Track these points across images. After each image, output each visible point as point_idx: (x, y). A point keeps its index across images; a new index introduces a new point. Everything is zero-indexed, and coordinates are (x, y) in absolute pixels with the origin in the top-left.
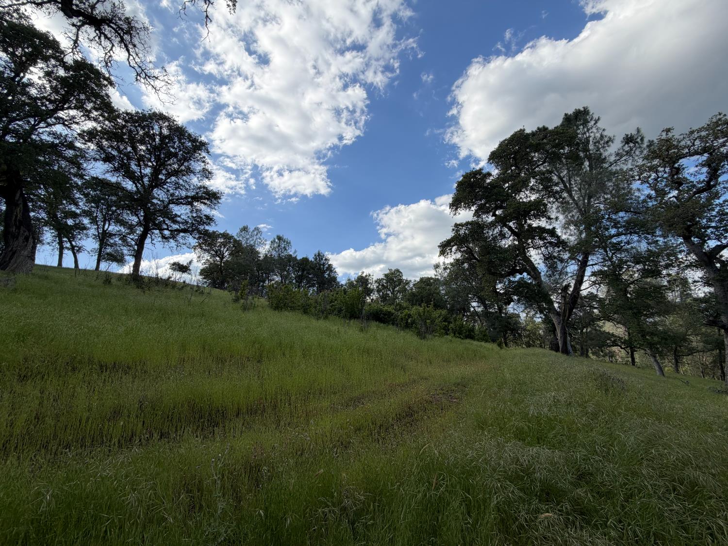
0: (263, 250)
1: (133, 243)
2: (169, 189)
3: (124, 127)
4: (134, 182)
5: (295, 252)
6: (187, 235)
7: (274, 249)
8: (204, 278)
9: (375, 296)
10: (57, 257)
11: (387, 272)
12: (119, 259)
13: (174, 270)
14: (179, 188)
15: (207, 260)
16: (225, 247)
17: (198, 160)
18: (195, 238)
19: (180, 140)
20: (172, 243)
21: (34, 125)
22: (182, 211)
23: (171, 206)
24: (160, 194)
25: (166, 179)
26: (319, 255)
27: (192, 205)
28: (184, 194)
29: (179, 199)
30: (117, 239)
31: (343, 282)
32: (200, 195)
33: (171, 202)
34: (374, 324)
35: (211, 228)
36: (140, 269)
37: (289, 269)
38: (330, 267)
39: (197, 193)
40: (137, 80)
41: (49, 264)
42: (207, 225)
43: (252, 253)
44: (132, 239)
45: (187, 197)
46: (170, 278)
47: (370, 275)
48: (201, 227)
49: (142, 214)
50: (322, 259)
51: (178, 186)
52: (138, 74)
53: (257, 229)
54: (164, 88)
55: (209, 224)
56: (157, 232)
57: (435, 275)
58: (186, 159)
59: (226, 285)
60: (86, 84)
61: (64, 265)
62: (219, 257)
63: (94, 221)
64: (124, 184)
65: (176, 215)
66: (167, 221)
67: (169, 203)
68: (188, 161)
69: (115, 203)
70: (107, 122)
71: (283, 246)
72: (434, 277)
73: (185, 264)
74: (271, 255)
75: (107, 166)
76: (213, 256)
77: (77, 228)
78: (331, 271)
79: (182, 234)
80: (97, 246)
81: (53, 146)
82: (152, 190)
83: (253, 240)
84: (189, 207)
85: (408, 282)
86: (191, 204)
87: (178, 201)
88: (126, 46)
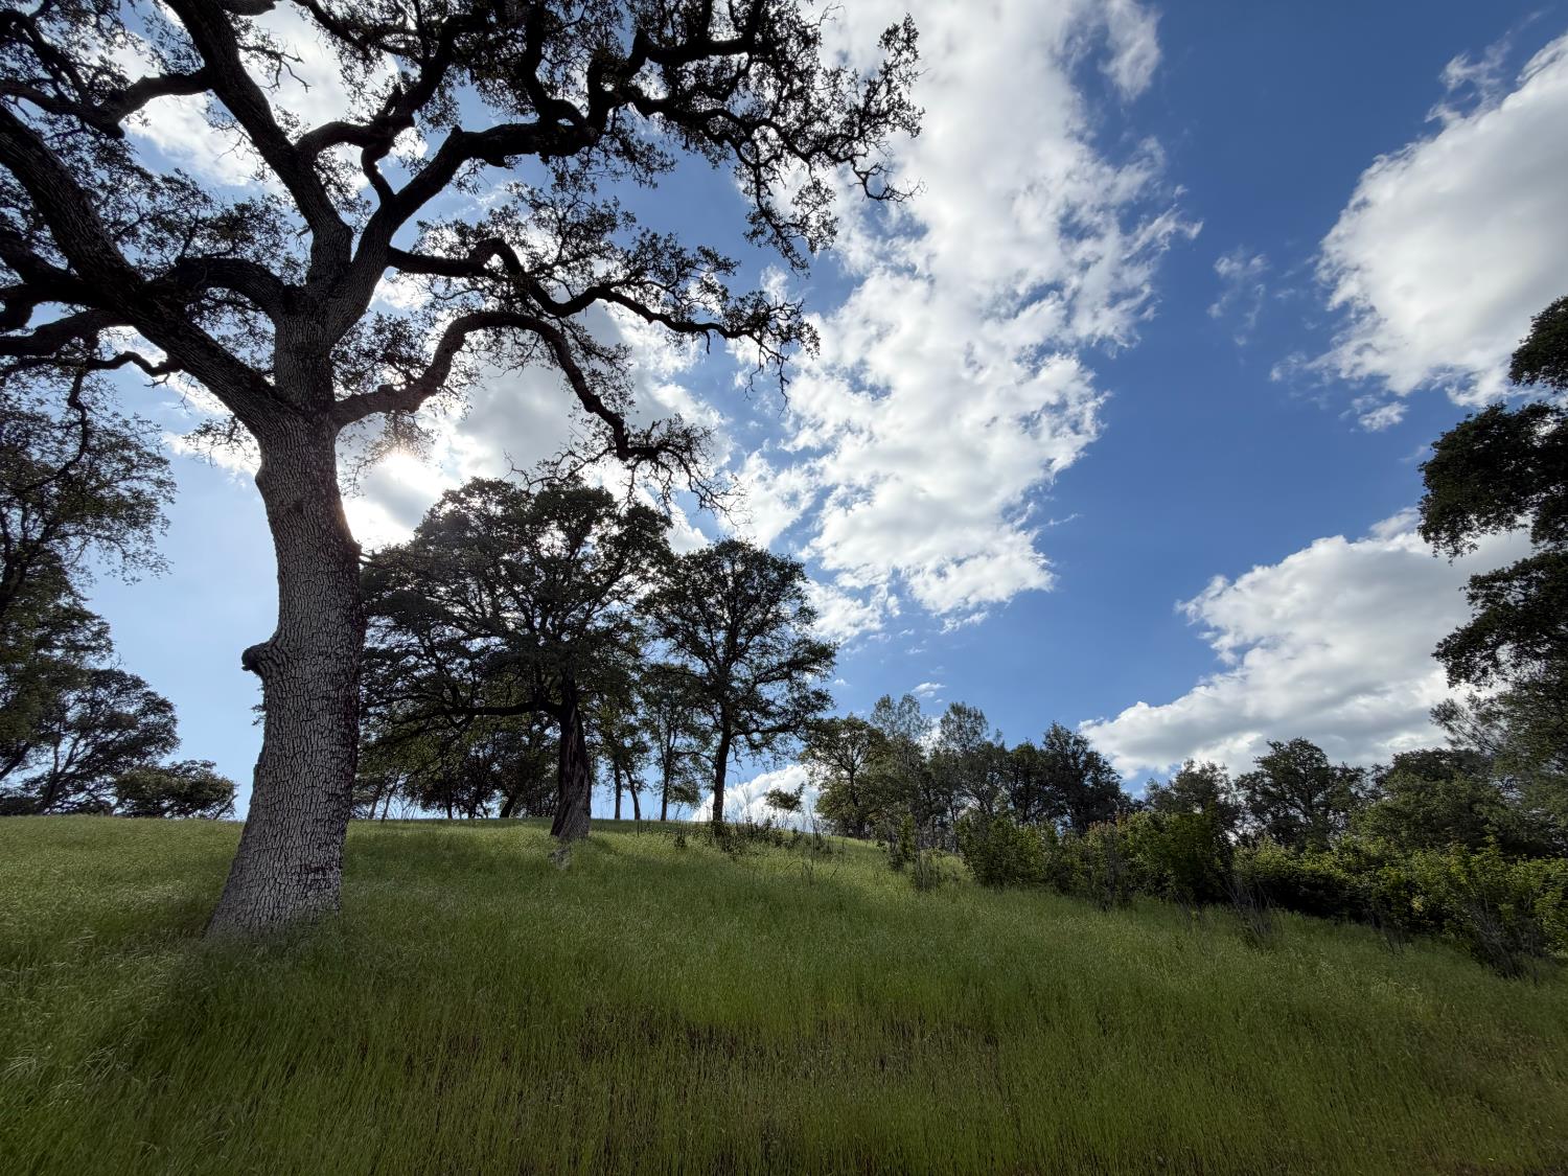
0: (930, 741)
1: (710, 764)
2: (754, 657)
3: (687, 577)
4: (704, 660)
5: (999, 735)
6: (789, 734)
7: (949, 736)
8: (825, 817)
9: (1248, 826)
10: (614, 803)
11: (1268, 752)
12: (692, 798)
13: (775, 805)
14: (766, 652)
15: (826, 778)
16: (853, 747)
17: (790, 598)
18: (801, 739)
19: (760, 571)
20: (767, 753)
21: (590, 610)
22: (775, 693)
23: (759, 686)
24: (740, 670)
25: (747, 643)
26: (1057, 734)
27: (791, 678)
28: (775, 660)
29: (769, 672)
30: (686, 760)
31: (1139, 794)
32: (800, 657)
33: (759, 680)
34: (1286, 921)
35: (825, 716)
36: (724, 814)
37: (992, 777)
38: (1093, 760)
39: (796, 654)
40: (701, 506)
41: (605, 817)
42: (819, 710)
43: (906, 751)
44: (708, 758)
45: (781, 665)
46: (769, 823)
47: (1214, 768)
48: (810, 717)
49: (719, 711)
50: (1067, 743)
51: (765, 650)
52: (703, 499)
53: (908, 699)
54: (737, 503)
55: (823, 707)
56: (741, 737)
57: (1453, 743)
58: (773, 601)
59: (867, 828)
60: (640, 535)
61: (623, 817)
62: (846, 769)
63: (656, 736)
64: (691, 667)
65: (769, 703)
66: (756, 716)
67: (755, 683)
68: (775, 603)
69: (681, 700)
70: (666, 579)
71: (968, 726)
72: (1447, 747)
73: (791, 792)
74: (947, 750)
75: (670, 643)
76: (836, 769)
77: (636, 751)
78: (1099, 770)
79: (781, 735)
80: (661, 777)
81: (608, 632)
82: (730, 667)
83: (904, 723)
84: (787, 681)
85: (1353, 776)
86: (788, 676)
87: (766, 677)
88: (686, 467)
